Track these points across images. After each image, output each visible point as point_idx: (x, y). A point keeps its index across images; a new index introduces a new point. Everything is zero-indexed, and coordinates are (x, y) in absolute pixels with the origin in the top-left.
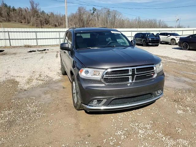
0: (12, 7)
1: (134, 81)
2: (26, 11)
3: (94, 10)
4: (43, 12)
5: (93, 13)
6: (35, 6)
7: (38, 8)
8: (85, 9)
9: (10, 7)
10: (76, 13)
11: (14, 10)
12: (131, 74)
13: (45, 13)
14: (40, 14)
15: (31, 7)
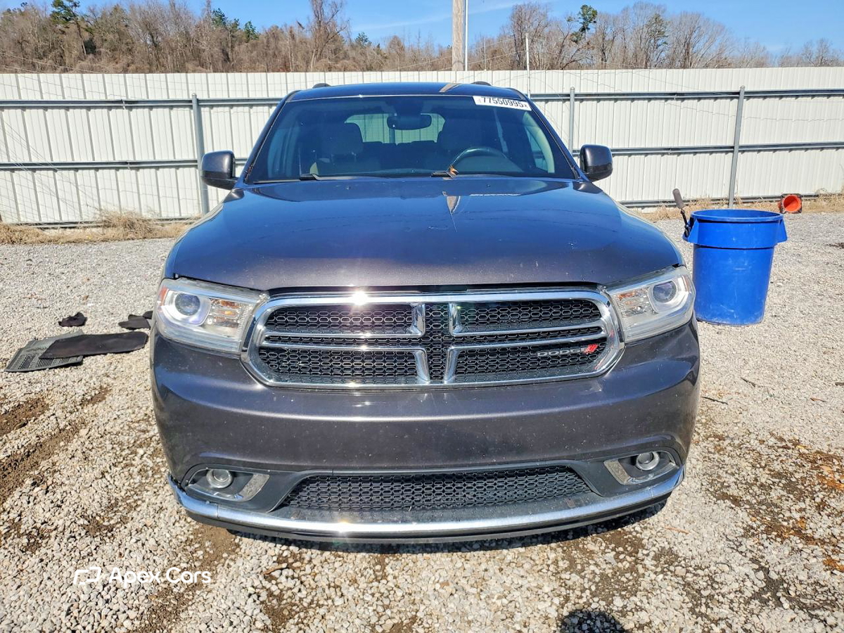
0: (242, 26)
1: (446, 382)
2: (293, 37)
3: (589, 16)
4: (362, 39)
5: (583, 29)
6: (327, 11)
7: (339, 22)
8: (545, 15)
9: (236, 24)
10: (501, 38)
11: (250, 34)
12: (420, 334)
13: (370, 43)
14: (346, 46)
15: (312, 18)
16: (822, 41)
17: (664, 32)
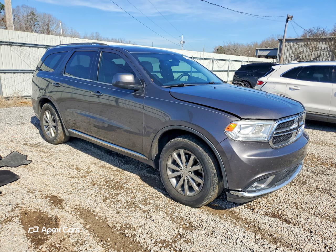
16: (97, 33)
17: (37, 20)
